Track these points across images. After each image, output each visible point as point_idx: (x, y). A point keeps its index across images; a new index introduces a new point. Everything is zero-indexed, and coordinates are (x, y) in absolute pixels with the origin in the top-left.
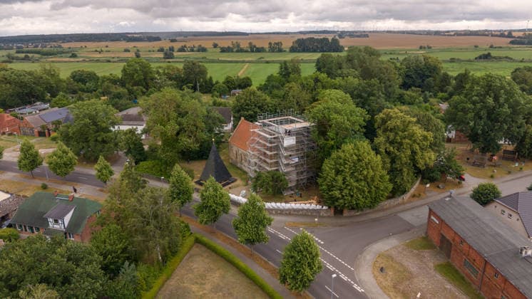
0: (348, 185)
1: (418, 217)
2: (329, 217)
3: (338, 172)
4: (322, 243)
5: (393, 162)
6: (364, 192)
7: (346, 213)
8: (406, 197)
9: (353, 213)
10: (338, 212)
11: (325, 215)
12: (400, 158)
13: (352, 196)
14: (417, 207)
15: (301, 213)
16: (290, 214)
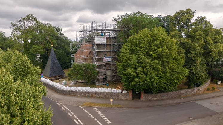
0: (142, 63)
1: (217, 104)
2: (126, 100)
3: (132, 52)
4: (109, 122)
5: (187, 52)
6: (158, 70)
7: (144, 97)
8: (202, 88)
9: (150, 97)
10: (136, 96)
11: (123, 98)
12: (194, 49)
13: (146, 74)
14: (214, 97)
15: (101, 96)
16: (92, 97)
